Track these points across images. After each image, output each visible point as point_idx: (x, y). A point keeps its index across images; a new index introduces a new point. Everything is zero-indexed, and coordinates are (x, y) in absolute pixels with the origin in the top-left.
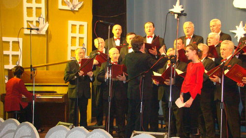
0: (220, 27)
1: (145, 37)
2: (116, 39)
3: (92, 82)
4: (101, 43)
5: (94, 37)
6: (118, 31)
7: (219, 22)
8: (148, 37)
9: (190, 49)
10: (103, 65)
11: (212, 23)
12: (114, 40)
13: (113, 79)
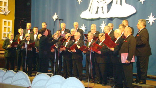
2: (28, 30)
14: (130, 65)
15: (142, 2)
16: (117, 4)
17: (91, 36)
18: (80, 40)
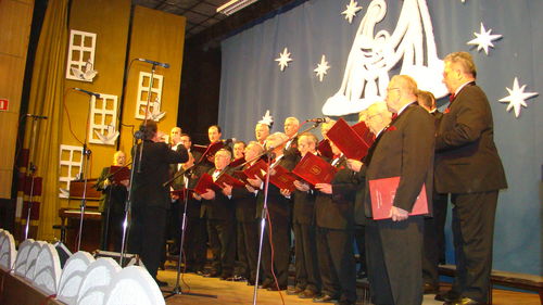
14: (411, 224)
15: (486, 50)
16: (414, 64)
17: (309, 144)
18: (283, 158)
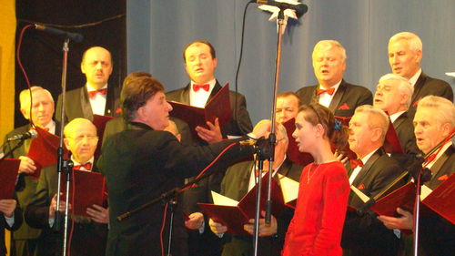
0: (418, 59)
1: (187, 89)
2: (93, 94)
3: (12, 230)
4: (44, 103)
5: (21, 85)
6: (99, 66)
7: (416, 43)
8: (196, 88)
9: (308, 119)
10: (46, 174)
11: (395, 44)
12: (87, 96)
13: (75, 219)
